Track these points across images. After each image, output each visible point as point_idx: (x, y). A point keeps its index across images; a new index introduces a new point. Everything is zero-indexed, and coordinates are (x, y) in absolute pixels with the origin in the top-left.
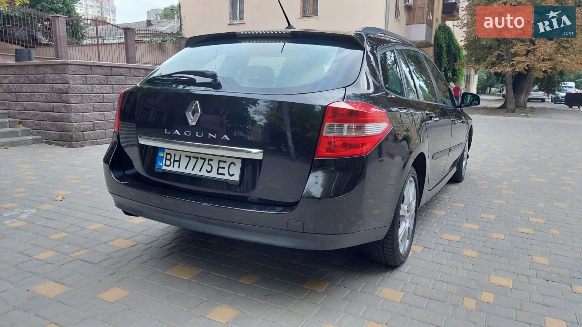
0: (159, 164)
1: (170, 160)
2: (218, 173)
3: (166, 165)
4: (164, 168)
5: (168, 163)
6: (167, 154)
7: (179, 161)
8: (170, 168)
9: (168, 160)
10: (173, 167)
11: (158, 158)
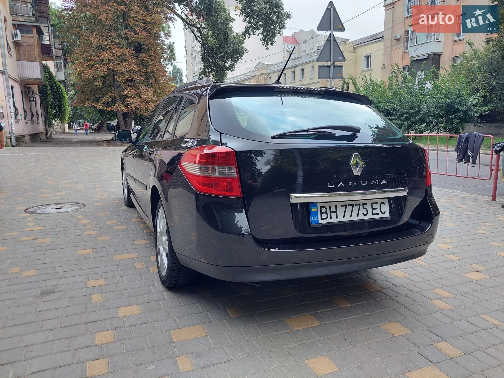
0: (313, 219)
1: (326, 212)
2: (373, 214)
3: (322, 219)
4: (321, 221)
5: (324, 216)
6: (321, 208)
7: (336, 212)
8: (328, 221)
9: (324, 213)
10: (331, 218)
11: (311, 214)
